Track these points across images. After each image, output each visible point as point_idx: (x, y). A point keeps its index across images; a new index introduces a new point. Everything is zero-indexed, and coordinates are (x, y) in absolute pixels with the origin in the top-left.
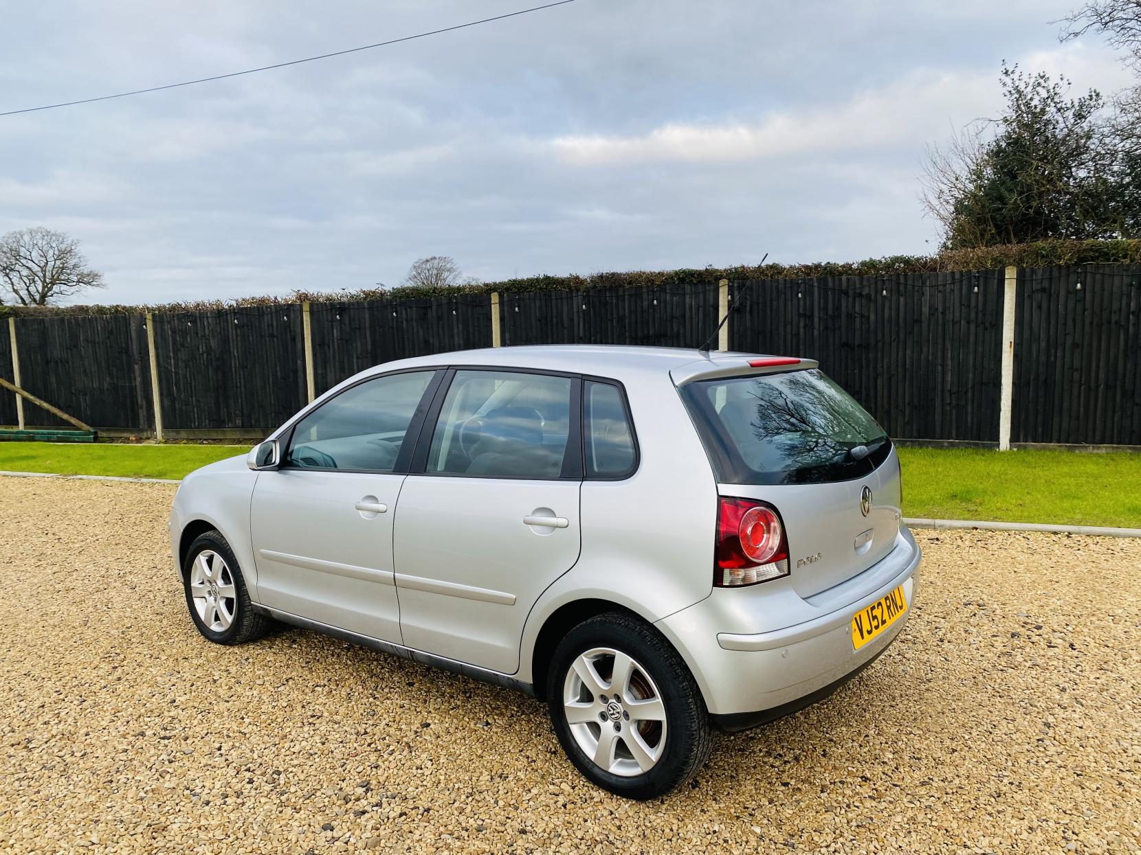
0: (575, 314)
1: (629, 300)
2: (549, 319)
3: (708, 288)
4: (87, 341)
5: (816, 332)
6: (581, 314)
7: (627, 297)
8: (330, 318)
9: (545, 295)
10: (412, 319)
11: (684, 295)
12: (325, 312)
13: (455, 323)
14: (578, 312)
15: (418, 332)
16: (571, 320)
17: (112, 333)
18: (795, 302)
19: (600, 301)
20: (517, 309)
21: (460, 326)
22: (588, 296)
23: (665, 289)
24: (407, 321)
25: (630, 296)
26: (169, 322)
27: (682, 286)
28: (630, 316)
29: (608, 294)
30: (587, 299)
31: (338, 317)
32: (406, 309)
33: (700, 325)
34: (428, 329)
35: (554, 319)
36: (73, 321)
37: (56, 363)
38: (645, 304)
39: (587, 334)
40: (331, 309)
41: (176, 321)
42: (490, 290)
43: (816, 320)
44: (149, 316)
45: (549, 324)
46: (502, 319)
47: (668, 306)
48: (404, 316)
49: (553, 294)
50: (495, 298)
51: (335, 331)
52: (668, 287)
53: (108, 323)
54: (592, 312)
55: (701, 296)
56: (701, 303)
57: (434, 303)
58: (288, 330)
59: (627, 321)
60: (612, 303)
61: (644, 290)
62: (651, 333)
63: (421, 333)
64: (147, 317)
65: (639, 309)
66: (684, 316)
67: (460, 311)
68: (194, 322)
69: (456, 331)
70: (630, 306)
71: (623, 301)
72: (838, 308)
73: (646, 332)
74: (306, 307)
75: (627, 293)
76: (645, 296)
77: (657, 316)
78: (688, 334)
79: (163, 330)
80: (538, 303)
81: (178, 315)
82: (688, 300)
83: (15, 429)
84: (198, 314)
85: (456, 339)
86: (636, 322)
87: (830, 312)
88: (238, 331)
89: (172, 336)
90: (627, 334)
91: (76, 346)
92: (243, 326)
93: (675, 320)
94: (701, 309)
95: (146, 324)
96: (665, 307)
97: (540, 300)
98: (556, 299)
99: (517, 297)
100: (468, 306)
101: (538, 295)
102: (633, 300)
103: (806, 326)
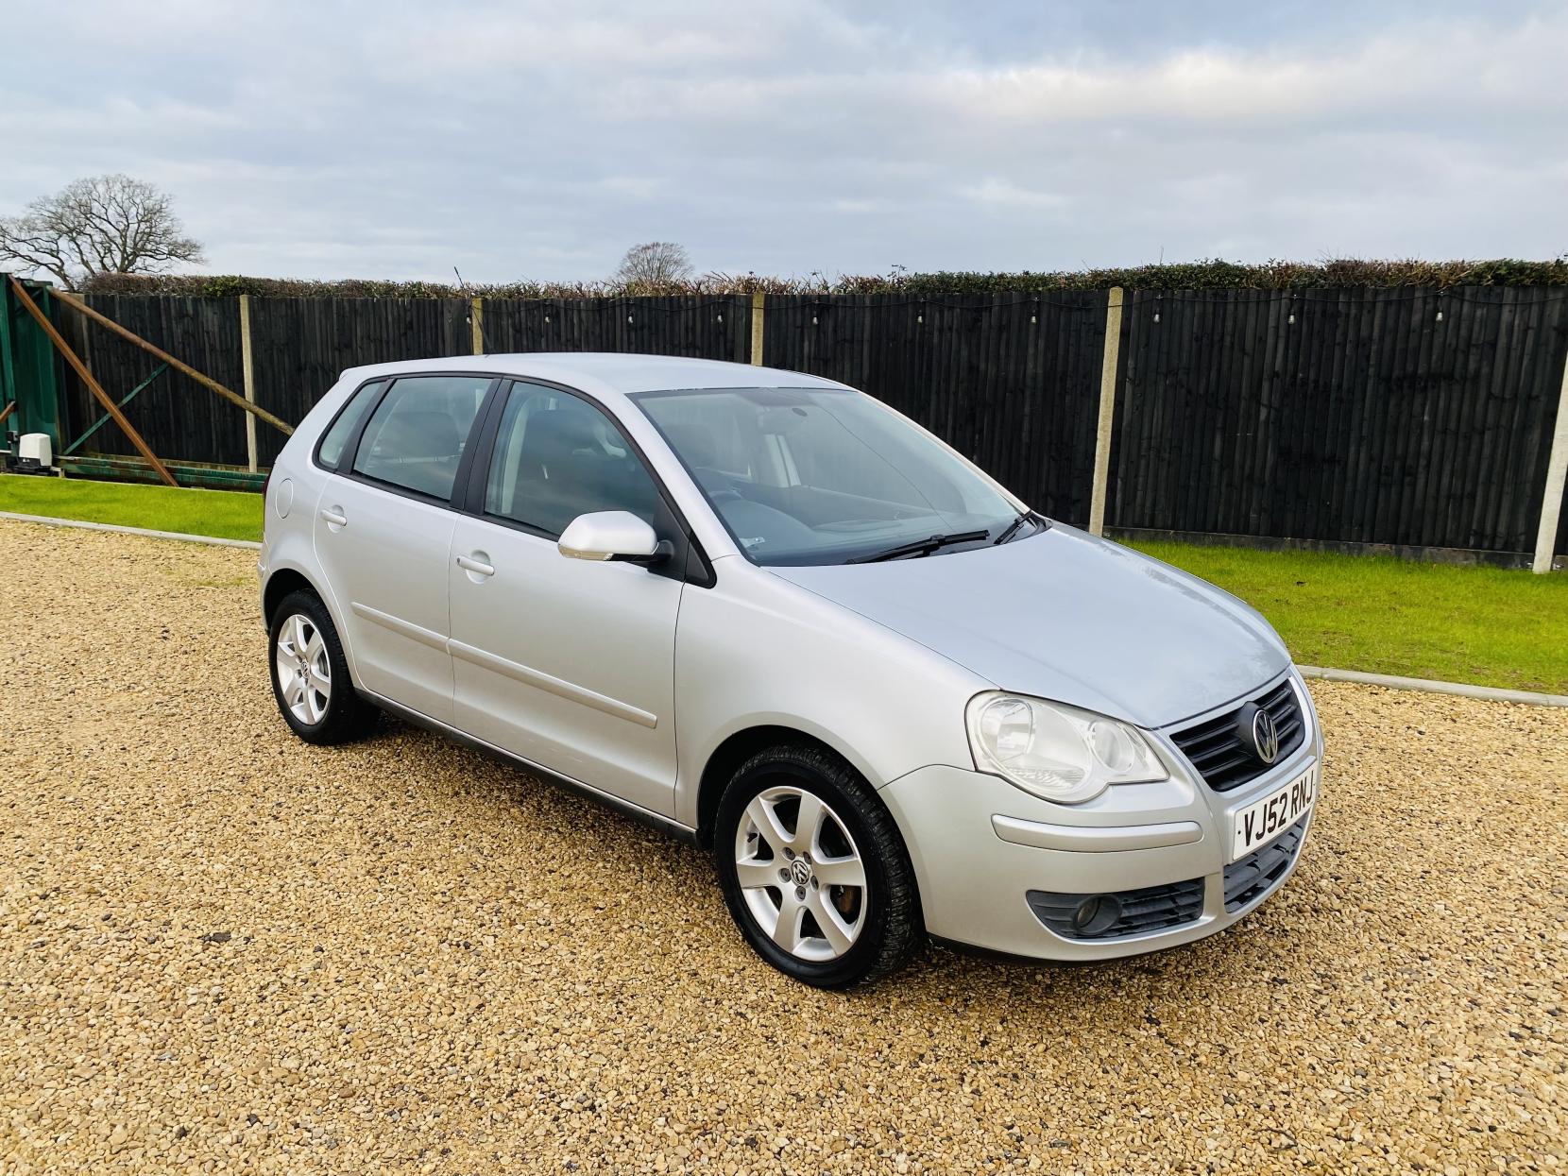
0: (1271, 331)
1: (1385, 310)
2: (1216, 338)
3: (1551, 296)
4: (369, 337)
6: (1282, 332)
7: (1380, 306)
8: (799, 323)
9: (1215, 295)
10: (951, 329)
11: (1501, 306)
12: (790, 312)
13: (1031, 338)
14: (1277, 328)
15: (959, 351)
16: (1263, 341)
17: (412, 328)
19: (1324, 313)
20: (1157, 317)
21: (1041, 344)
22: (1302, 301)
23: (1463, 294)
24: (941, 330)
25: (1388, 303)
26: (511, 315)
27: (1498, 290)
28: (1382, 338)
29: (1342, 298)
30: (1299, 306)
31: (815, 320)
32: (941, 313)
33: (1525, 363)
34: (978, 345)
35: (1228, 339)
36: (346, 304)
37: (314, 371)
38: (1416, 318)
39: (1291, 367)
40: (803, 307)
41: (523, 314)
42: (1107, 282)
44: (477, 304)
45: (1216, 347)
46: (1125, 334)
47: (1464, 325)
48: (937, 322)
49: (1231, 293)
50: (1116, 296)
51: (806, 344)
52: (1468, 291)
53: (405, 310)
54: (1305, 328)
55: (1535, 309)
56: (1533, 323)
57: (997, 302)
58: (721, 338)
59: (1374, 348)
60: (1348, 315)
61: (1418, 294)
62: (1420, 371)
63: (964, 353)
64: (474, 304)
65: (1402, 328)
66: (1494, 345)
67: (1044, 316)
68: (555, 317)
69: (1031, 351)
70: (1384, 319)
71: (1372, 312)
73: (1410, 368)
74: (758, 302)
75: (1381, 298)
76: (1418, 304)
77: (1438, 340)
78: (1498, 379)
79: (498, 326)
80: (1198, 309)
81: (527, 304)
82: (1506, 315)
83: (242, 471)
84: (562, 304)
85: (1030, 365)
86: (1393, 350)
88: (633, 335)
89: (514, 336)
90: (1371, 371)
91: (349, 346)
92: (642, 328)
93: (1473, 350)
94: (1531, 333)
95: (470, 317)
96: (1458, 327)
97: (1204, 303)
98: (1236, 303)
99: (1159, 297)
100: (1061, 308)
101: (1200, 294)
102: (1392, 310)
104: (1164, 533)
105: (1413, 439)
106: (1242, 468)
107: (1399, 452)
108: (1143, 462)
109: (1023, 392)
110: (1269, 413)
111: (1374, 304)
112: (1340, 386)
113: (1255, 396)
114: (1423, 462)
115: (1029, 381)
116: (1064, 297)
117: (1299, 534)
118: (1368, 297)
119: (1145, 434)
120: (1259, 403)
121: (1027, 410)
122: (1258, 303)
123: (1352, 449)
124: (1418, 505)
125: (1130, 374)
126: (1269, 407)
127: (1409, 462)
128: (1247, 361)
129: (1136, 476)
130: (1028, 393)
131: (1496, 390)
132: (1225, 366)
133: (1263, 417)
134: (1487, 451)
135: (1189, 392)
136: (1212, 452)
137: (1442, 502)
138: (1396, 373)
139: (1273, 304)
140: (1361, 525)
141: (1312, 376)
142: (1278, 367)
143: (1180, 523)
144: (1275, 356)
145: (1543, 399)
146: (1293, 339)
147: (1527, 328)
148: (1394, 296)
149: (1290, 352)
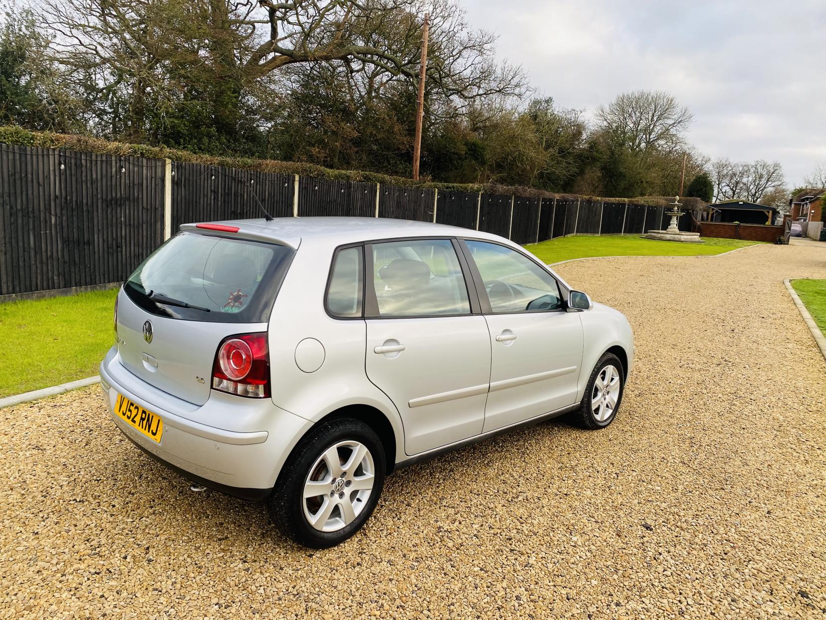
0: (52, 172)
1: (102, 165)
2: (23, 175)
3: (158, 164)
5: (219, 203)
6: (58, 174)
7: (99, 162)
9: (20, 149)
11: (143, 167)
14: (55, 171)
16: (48, 178)
18: (209, 182)
19: (76, 164)
22: (65, 156)
23: (129, 160)
25: (102, 162)
27: (140, 159)
28: (102, 179)
29: (83, 157)
30: (65, 159)
33: (153, 193)
35: (29, 176)
38: (114, 170)
39: (63, 193)
43: (220, 195)
45: (24, 180)
47: (131, 175)
49: (28, 149)
54: (68, 172)
55: (153, 169)
56: (154, 175)
59: (99, 184)
60: (86, 166)
61: (113, 158)
62: (118, 196)
65: (109, 175)
66: (142, 184)
70: (101, 170)
71: (96, 165)
72: (230, 189)
73: (114, 195)
76: (114, 163)
77: (123, 181)
82: (145, 171)
86: (107, 186)
87: (226, 191)
90: (99, 196)
93: (136, 187)
94: (153, 180)
97: (14, 153)
98: (32, 155)
101: (11, 147)
102: (104, 165)
103: (214, 199)
104: (10, 296)
105: (119, 230)
106: (46, 251)
107: (114, 236)
110: (56, 219)
111: (96, 161)
112: (87, 204)
113: (48, 209)
114: (123, 240)
117: (79, 284)
118: (94, 158)
120: (50, 213)
122: (43, 156)
123: (96, 236)
124: (124, 262)
126: (56, 215)
127: (119, 241)
128: (41, 189)
131: (145, 205)
132: (30, 192)
133: (53, 221)
134: (145, 234)
135: (11, 208)
136: (29, 244)
137: (133, 260)
138: (109, 197)
139: (51, 158)
140: (104, 275)
141: (74, 199)
142: (57, 193)
143: (18, 289)
144: (55, 187)
145: (160, 209)
146: (63, 178)
147: (152, 177)
148: (104, 158)
149: (62, 185)
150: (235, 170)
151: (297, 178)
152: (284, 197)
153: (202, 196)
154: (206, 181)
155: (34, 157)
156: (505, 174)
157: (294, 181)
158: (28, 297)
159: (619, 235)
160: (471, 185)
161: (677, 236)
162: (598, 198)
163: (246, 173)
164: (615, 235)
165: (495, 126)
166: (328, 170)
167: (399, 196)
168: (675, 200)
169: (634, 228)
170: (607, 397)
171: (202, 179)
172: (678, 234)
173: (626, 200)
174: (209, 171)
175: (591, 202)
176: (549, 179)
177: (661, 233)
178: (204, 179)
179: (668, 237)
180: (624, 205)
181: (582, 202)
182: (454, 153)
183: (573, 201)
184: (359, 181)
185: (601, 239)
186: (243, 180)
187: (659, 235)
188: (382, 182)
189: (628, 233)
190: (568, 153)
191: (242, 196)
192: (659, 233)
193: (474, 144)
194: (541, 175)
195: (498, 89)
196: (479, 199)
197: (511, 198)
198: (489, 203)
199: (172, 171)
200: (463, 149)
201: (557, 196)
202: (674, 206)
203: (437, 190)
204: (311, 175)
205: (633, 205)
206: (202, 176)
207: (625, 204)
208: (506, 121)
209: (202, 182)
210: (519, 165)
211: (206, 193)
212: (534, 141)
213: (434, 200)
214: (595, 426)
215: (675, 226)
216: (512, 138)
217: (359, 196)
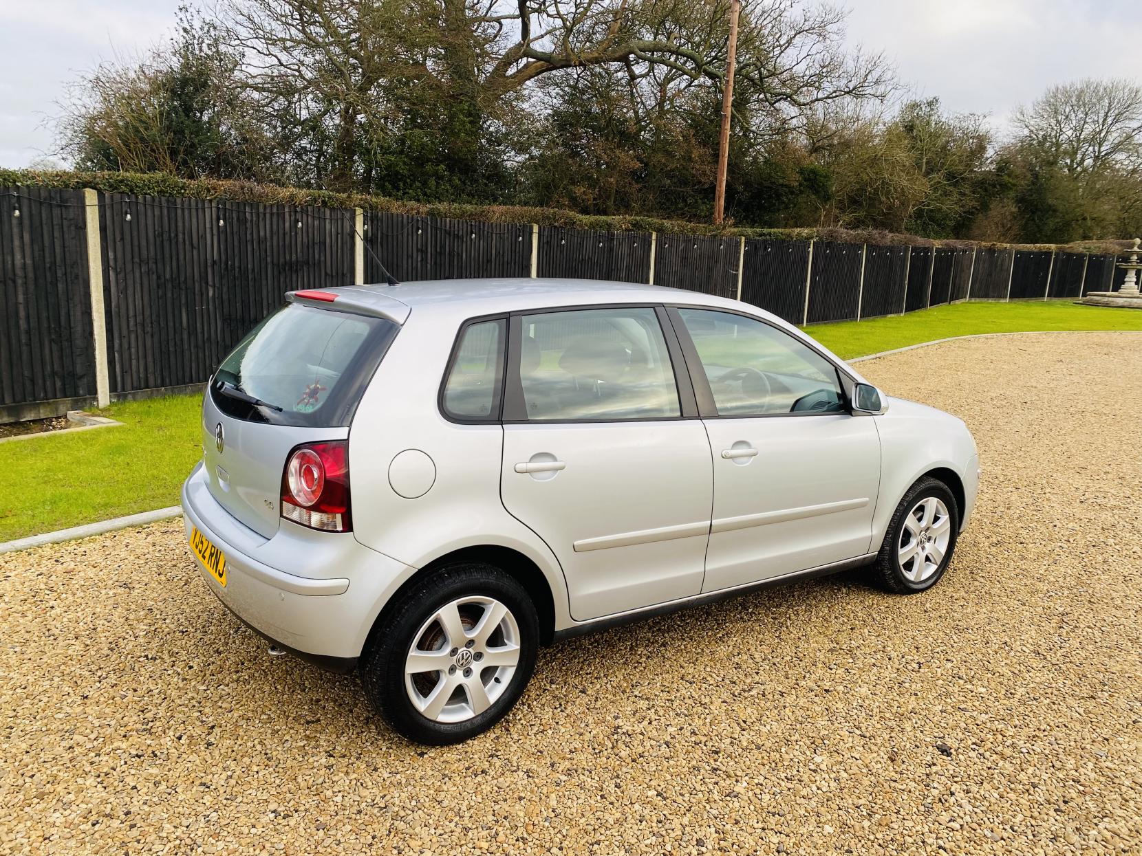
0: (208, 231)
1: (271, 218)
2: (173, 235)
3: (345, 215)
6: (216, 232)
7: (268, 216)
9: (168, 201)
11: (325, 219)
13: (16, 230)
14: (212, 229)
16: (203, 237)
18: (415, 238)
19: (238, 219)
20: (128, 217)
21: (27, 237)
22: (225, 209)
23: (308, 211)
25: (272, 214)
27: (322, 210)
29: (248, 209)
30: (224, 213)
35: (180, 236)
38: (288, 226)
39: (223, 257)
43: (429, 255)
45: (173, 242)
46: (103, 229)
47: (311, 231)
49: (179, 201)
52: (309, 209)
54: (229, 230)
55: (339, 222)
56: (340, 231)
59: (268, 244)
60: (252, 221)
61: (287, 210)
62: (293, 260)
65: (281, 231)
66: (324, 243)
67: (27, 210)
69: (17, 243)
70: (271, 225)
71: (264, 219)
72: (443, 246)
73: (288, 258)
75: (268, 211)
76: (287, 217)
77: (300, 240)
80: (157, 211)
85: (18, 256)
86: (278, 246)
93: (316, 246)
94: (339, 237)
97: (161, 207)
98: (183, 209)
99: (127, 200)
100: (41, 203)
101: (157, 200)
102: (275, 219)
103: (422, 260)
104: (158, 390)
106: (203, 332)
108: (133, 336)
109: (14, 282)
110: (214, 291)
111: (265, 214)
112: (253, 270)
113: (204, 278)
115: (19, 272)
116: (43, 194)
118: (261, 210)
119: (131, 313)
120: (207, 283)
121: (21, 298)
122: (197, 209)
125: (112, 263)
126: (214, 286)
128: (195, 252)
129: (129, 348)
130: (19, 281)
131: (329, 271)
132: (181, 257)
133: (211, 293)
135: (159, 278)
136: (181, 323)
138: (282, 260)
139: (207, 211)
141: (237, 264)
142: (216, 257)
143: (167, 380)
144: (213, 250)
145: (348, 275)
146: (222, 236)
147: (338, 234)
148: (275, 210)
149: (222, 246)
150: (450, 221)
151: (536, 229)
152: (517, 255)
153: (405, 257)
154: (410, 237)
155: (186, 212)
156: (862, 214)
157: (531, 233)
158: (180, 392)
159: (1040, 300)
160: (797, 230)
161: (1135, 300)
162: (1005, 245)
163: (465, 225)
164: (1033, 301)
165: (846, 145)
166: (581, 216)
167: (685, 249)
168: (1134, 244)
169: (1065, 288)
170: (927, 545)
171: (405, 234)
172: (1138, 298)
173: (1053, 246)
174: (414, 223)
175: (995, 252)
176: (932, 219)
177: (1109, 296)
178: (408, 235)
179: (1120, 301)
180: (1048, 254)
181: (979, 252)
182: (782, 185)
183: (964, 251)
184: (626, 230)
185: (1008, 306)
186: (460, 233)
187: (1106, 299)
188: (660, 231)
189: (1056, 296)
190: (962, 178)
191: (460, 256)
192: (1105, 296)
193: (813, 172)
194: (919, 214)
195: (846, 90)
196: (811, 250)
197: (861, 248)
198: (826, 256)
199: (364, 224)
200: (794, 179)
201: (937, 244)
202: (1132, 253)
203: (743, 239)
204: (556, 224)
205: (1065, 254)
206: (405, 230)
207: (1051, 253)
208: (864, 136)
209: (405, 239)
210: (883, 199)
211: (410, 253)
212: (907, 163)
213: (740, 253)
214: (906, 589)
215: (1133, 284)
216: (874, 161)
217: (625, 250)
